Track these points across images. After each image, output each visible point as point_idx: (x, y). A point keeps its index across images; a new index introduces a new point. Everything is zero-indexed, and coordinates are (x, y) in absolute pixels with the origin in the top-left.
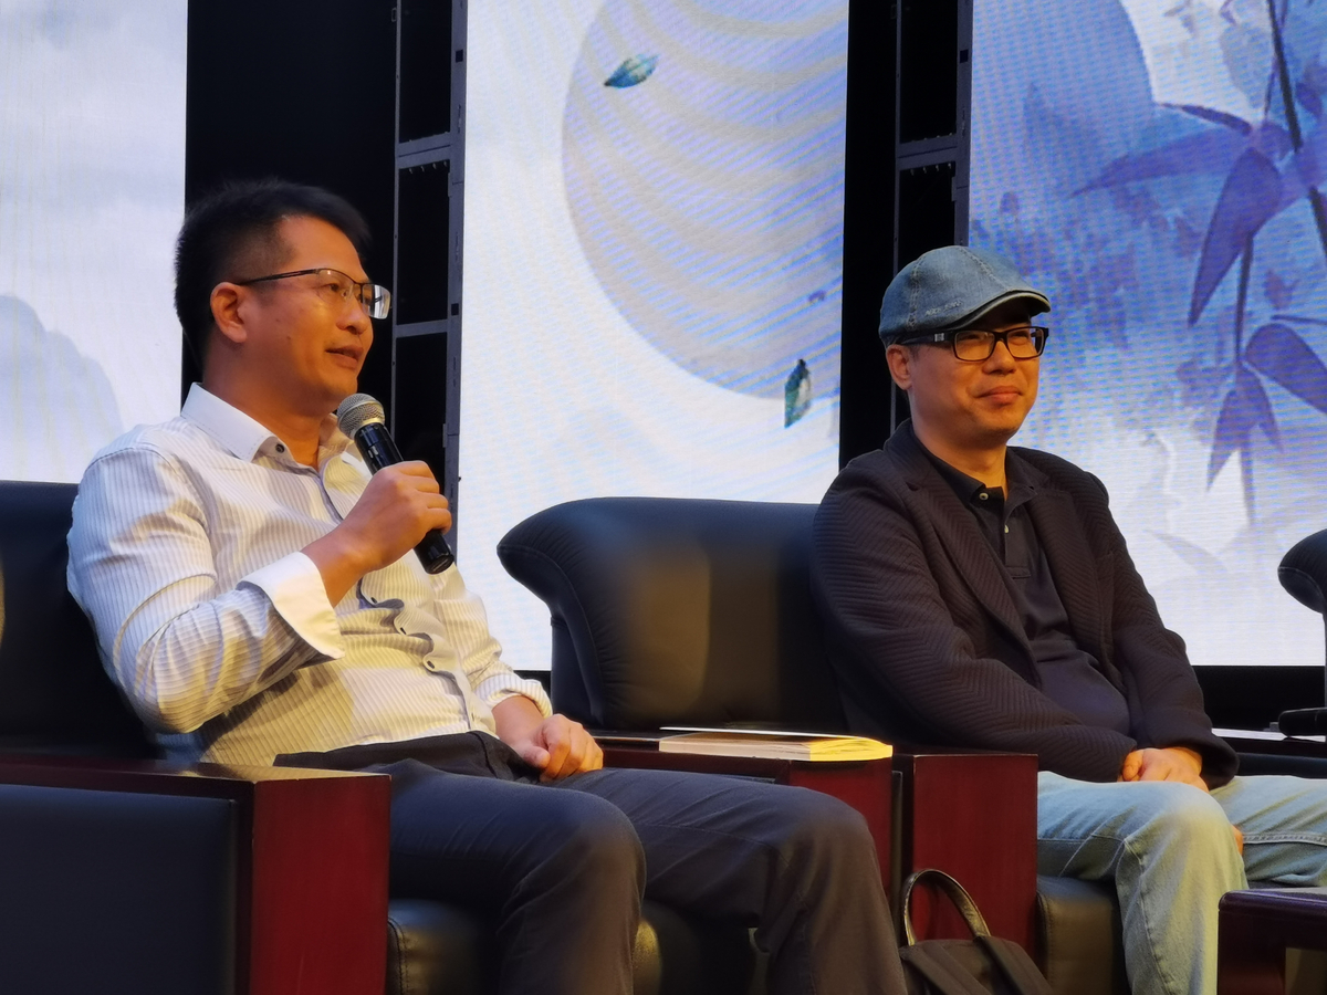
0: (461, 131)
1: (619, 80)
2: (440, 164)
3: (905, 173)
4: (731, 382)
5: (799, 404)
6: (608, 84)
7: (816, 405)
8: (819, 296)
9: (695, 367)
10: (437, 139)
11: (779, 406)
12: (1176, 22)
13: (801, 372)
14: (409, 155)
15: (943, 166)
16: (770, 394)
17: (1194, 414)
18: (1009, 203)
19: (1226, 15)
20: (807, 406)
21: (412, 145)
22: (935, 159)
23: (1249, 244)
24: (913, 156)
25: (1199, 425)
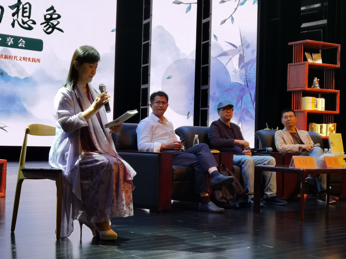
0: (149, 84)
1: (169, 78)
2: (147, 88)
3: (202, 90)
4: (181, 114)
5: (189, 117)
6: (167, 78)
7: (191, 116)
8: (191, 104)
9: (177, 112)
10: (146, 85)
11: (186, 117)
12: (234, 72)
13: (189, 113)
14: (143, 87)
15: (207, 89)
16: (186, 115)
17: (236, 118)
18: (215, 93)
19: (240, 72)
20: (190, 117)
21: (143, 85)
22: (206, 88)
23: (242, 99)
24: (203, 88)
25: (236, 120)
